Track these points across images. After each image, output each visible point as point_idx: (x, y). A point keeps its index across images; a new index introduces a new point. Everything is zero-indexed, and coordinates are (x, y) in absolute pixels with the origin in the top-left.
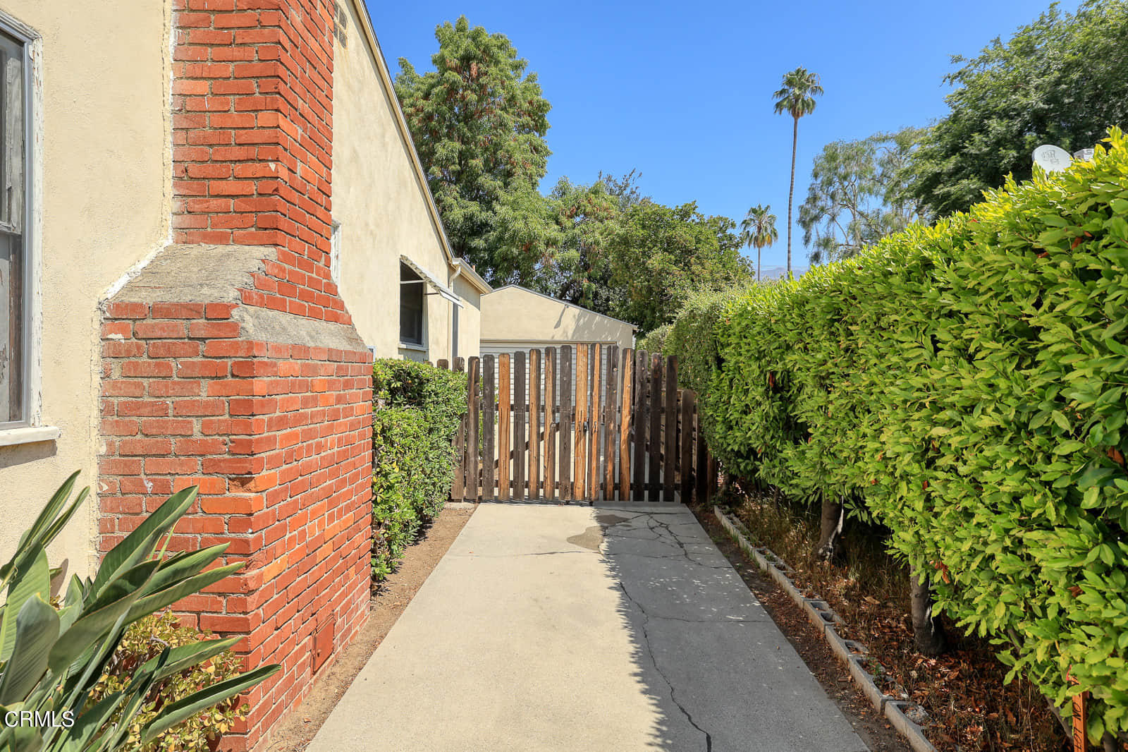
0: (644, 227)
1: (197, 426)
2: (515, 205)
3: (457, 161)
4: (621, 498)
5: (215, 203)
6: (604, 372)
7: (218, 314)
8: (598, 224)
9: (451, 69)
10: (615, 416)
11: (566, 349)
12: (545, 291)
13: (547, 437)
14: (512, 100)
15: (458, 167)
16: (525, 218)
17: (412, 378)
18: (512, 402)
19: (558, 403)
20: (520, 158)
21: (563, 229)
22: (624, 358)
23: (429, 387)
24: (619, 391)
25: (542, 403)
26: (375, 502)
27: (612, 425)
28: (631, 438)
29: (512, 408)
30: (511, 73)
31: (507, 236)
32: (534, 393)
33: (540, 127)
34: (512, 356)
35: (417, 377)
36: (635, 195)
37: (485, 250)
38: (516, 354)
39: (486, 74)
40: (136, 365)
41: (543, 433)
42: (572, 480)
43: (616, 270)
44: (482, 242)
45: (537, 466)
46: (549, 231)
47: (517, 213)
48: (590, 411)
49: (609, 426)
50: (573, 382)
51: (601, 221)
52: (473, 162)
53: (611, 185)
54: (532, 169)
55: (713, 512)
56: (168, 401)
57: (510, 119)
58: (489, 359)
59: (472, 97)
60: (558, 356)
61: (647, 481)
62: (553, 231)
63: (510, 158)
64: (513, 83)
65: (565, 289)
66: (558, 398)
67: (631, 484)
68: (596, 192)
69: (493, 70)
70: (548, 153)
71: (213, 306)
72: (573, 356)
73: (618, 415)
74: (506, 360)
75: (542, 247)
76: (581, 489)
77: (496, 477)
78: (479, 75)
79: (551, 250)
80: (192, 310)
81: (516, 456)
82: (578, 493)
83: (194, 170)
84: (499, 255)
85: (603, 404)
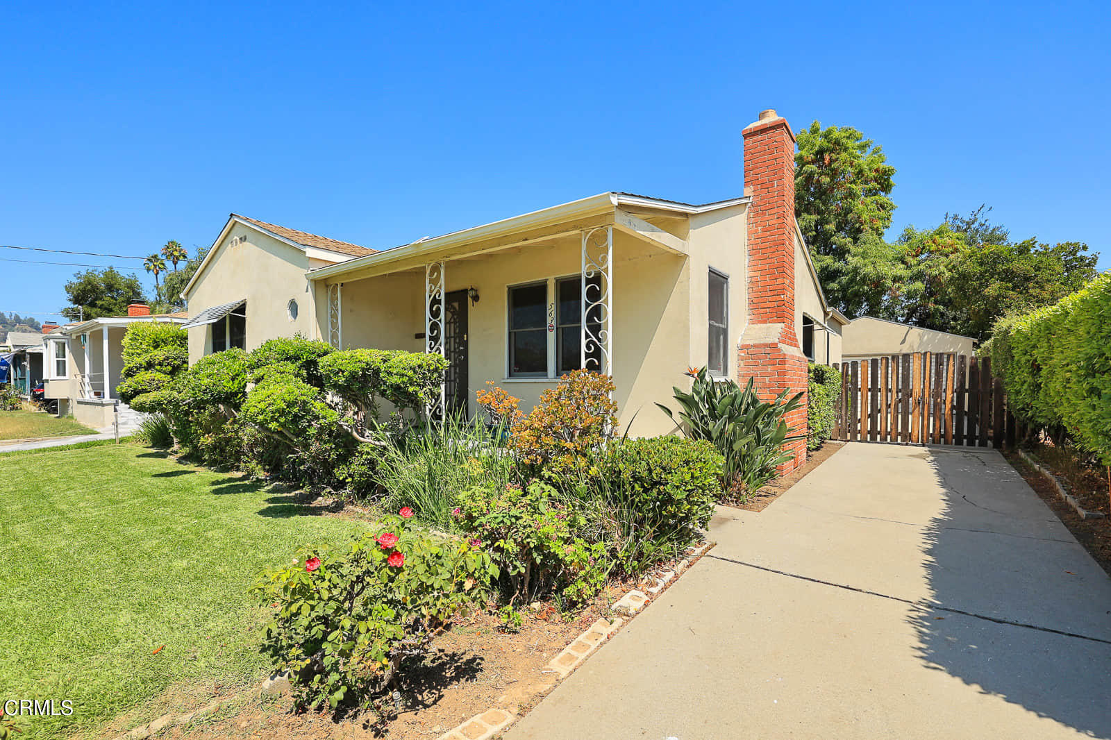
0: (981, 264)
1: (767, 379)
2: (864, 255)
3: (814, 228)
4: (946, 442)
5: (762, 310)
6: (933, 368)
7: (774, 346)
8: (943, 258)
9: (808, 163)
10: (941, 394)
11: (906, 357)
12: (892, 316)
13: (893, 407)
14: (860, 172)
15: (814, 233)
16: (874, 263)
17: (818, 371)
18: (869, 387)
19: (900, 387)
20: (868, 217)
21: (908, 267)
22: (948, 360)
23: (827, 375)
24: (944, 379)
25: (890, 387)
26: (809, 418)
27: (939, 400)
28: (953, 407)
29: (870, 390)
30: (858, 153)
31: (858, 278)
32: (884, 381)
33: (886, 188)
34: (870, 362)
35: (821, 370)
36: (984, 227)
37: (838, 290)
38: (872, 360)
39: (837, 160)
40: (748, 362)
41: (890, 405)
42: (910, 431)
43: (956, 298)
44: (836, 285)
45: (886, 421)
46: (895, 270)
47: (867, 260)
48: (923, 392)
49: (937, 400)
50: (911, 376)
51: (947, 256)
52: (827, 227)
53: (958, 223)
54: (879, 224)
55: (1017, 453)
56: (758, 372)
57: (857, 188)
58: (855, 364)
59: (826, 180)
60: (900, 361)
61: (965, 433)
62: (900, 270)
63: (859, 217)
64: (861, 161)
65: (912, 311)
66: (900, 383)
67: (953, 435)
68: (940, 233)
69: (844, 156)
70: (893, 208)
71: (772, 344)
72: (911, 361)
73: (944, 394)
74: (865, 363)
75: (889, 283)
76: (916, 437)
77: (859, 428)
78: (832, 161)
79: (897, 285)
80: (766, 345)
81: (873, 417)
82: (914, 438)
83: (755, 300)
84: (851, 293)
85: (932, 387)
